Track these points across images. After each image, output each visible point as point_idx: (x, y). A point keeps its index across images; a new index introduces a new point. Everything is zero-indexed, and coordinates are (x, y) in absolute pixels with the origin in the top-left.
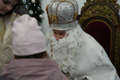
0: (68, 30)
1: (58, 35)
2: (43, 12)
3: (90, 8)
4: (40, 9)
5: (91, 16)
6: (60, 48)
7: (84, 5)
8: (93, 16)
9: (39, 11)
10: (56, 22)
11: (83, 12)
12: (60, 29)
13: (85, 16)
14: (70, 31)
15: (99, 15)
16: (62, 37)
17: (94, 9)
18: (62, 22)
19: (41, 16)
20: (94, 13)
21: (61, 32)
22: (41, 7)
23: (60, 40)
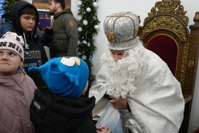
0: (128, 49)
1: (116, 55)
2: (99, 22)
3: (155, 19)
4: (95, 19)
5: (156, 29)
6: (119, 71)
7: (148, 16)
8: (158, 29)
9: (95, 21)
10: (114, 41)
11: (147, 24)
12: (118, 49)
13: (149, 29)
14: (130, 51)
15: (165, 28)
16: (121, 57)
17: (160, 21)
18: (121, 40)
19: (96, 27)
20: (159, 25)
21: (120, 52)
22: (96, 17)
23: (119, 61)
